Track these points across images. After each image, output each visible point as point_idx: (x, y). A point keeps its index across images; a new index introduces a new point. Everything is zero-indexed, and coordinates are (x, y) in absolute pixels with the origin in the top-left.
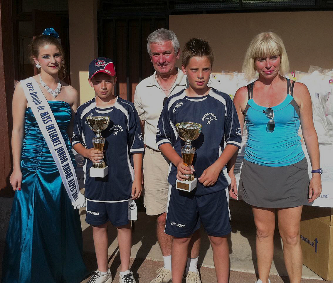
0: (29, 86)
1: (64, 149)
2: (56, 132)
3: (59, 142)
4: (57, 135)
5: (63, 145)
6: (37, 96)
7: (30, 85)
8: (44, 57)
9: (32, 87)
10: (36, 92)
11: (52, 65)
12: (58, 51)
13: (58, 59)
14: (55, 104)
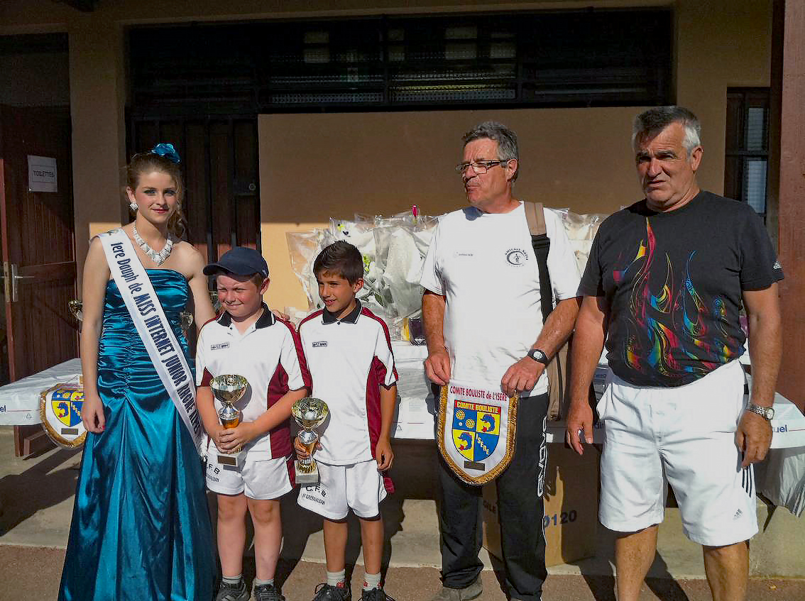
0: (116, 249)
1: (180, 359)
2: (164, 330)
3: (169, 348)
4: (165, 335)
5: (178, 352)
6: (129, 266)
7: (118, 247)
8: (146, 192)
9: (122, 251)
10: (129, 260)
11: (158, 207)
12: (172, 186)
13: (170, 199)
14: (158, 275)
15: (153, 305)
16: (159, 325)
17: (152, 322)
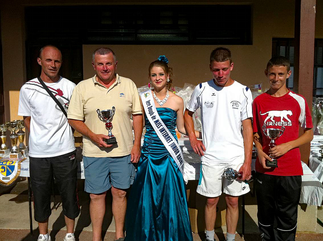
0: (147, 103)
1: (176, 144)
2: (167, 133)
14: (160, 110)
15: (161, 124)
16: (165, 131)
17: (162, 130)
